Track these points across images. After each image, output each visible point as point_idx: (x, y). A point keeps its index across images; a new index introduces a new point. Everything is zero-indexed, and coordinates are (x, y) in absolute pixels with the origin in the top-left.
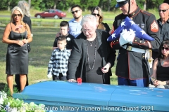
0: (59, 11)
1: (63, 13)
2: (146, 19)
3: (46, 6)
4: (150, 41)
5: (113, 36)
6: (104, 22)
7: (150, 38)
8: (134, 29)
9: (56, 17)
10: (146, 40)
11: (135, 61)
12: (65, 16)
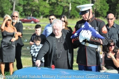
0: (35, 18)
1: (37, 19)
2: (99, 24)
3: (25, 15)
4: (102, 39)
5: (76, 34)
6: (69, 26)
7: (102, 37)
8: (91, 31)
9: (33, 22)
10: (99, 38)
11: (91, 53)
12: (39, 21)
